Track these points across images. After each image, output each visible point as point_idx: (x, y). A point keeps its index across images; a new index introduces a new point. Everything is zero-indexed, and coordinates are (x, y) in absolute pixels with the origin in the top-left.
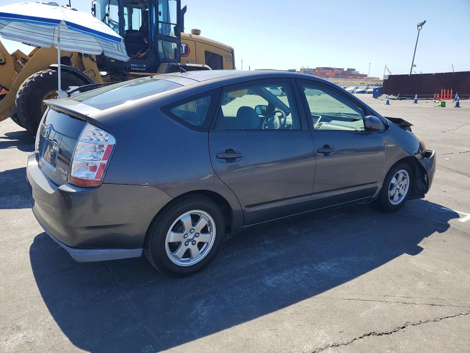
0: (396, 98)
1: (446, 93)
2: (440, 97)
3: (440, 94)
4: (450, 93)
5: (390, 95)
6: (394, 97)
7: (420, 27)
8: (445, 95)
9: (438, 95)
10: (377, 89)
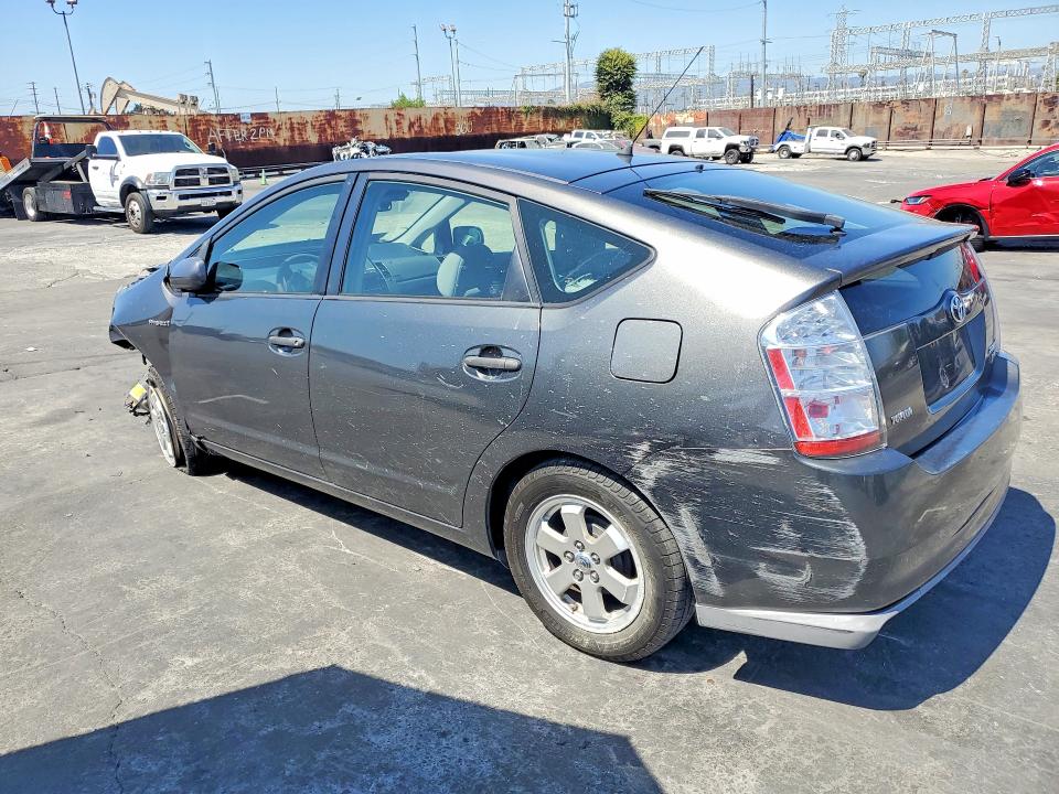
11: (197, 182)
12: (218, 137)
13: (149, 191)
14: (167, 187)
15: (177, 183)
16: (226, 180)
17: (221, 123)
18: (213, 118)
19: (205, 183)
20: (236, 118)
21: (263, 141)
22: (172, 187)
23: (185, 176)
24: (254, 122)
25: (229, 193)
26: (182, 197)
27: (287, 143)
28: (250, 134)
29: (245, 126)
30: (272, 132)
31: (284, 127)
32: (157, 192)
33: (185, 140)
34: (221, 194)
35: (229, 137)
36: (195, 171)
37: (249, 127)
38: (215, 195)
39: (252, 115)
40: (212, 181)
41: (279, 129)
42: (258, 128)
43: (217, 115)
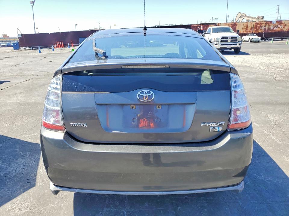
0: (31, 49)
1: (60, 44)
2: (57, 46)
3: (57, 45)
4: (62, 44)
5: (26, 47)
6: (29, 48)
7: (32, 4)
8: (59, 45)
9: (56, 45)
10: (15, 43)
11: (227, 41)
12: (263, 28)
13: (214, 43)
14: (218, 42)
15: (221, 41)
16: (236, 41)
17: (265, 24)
18: (263, 23)
19: (229, 41)
20: (271, 22)
21: (278, 29)
22: (220, 42)
23: (224, 39)
24: (277, 23)
25: (236, 44)
26: (221, 45)
27: (287, 30)
28: (274, 27)
29: (273, 25)
30: (282, 26)
31: (287, 25)
32: (216, 43)
33: (230, 29)
34: (234, 44)
35: (267, 28)
36: (227, 38)
37: (275, 25)
38: (232, 44)
39: (277, 21)
40: (231, 41)
41: (285, 25)
42: (277, 25)
43: (264, 22)
